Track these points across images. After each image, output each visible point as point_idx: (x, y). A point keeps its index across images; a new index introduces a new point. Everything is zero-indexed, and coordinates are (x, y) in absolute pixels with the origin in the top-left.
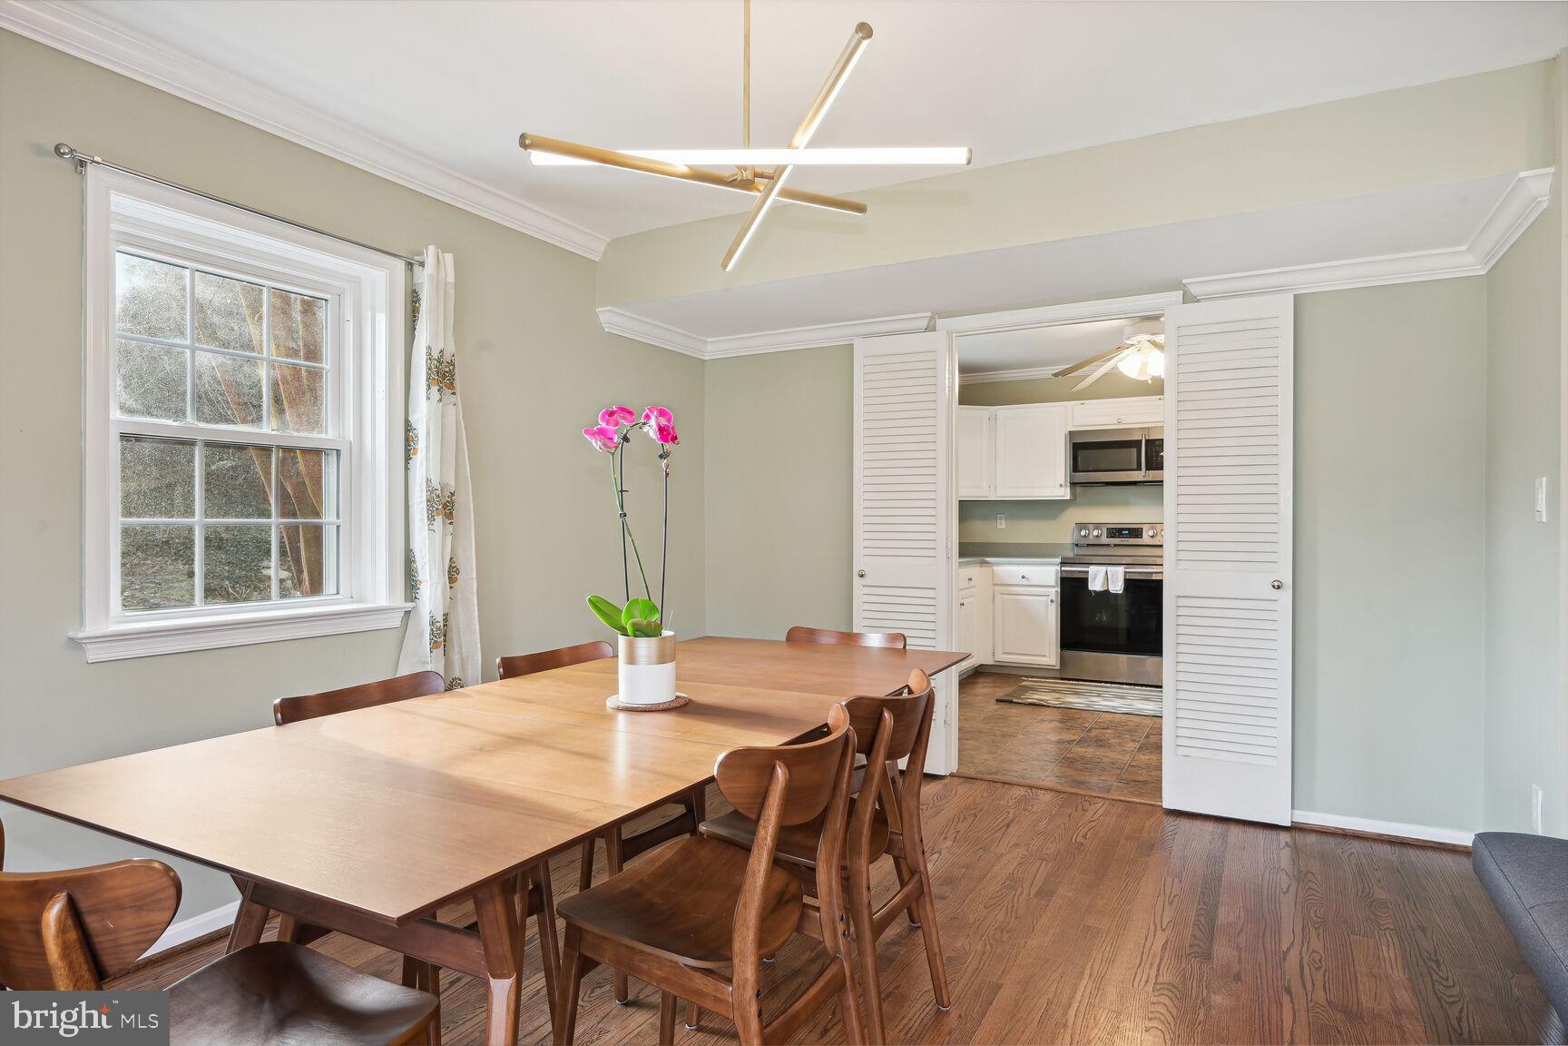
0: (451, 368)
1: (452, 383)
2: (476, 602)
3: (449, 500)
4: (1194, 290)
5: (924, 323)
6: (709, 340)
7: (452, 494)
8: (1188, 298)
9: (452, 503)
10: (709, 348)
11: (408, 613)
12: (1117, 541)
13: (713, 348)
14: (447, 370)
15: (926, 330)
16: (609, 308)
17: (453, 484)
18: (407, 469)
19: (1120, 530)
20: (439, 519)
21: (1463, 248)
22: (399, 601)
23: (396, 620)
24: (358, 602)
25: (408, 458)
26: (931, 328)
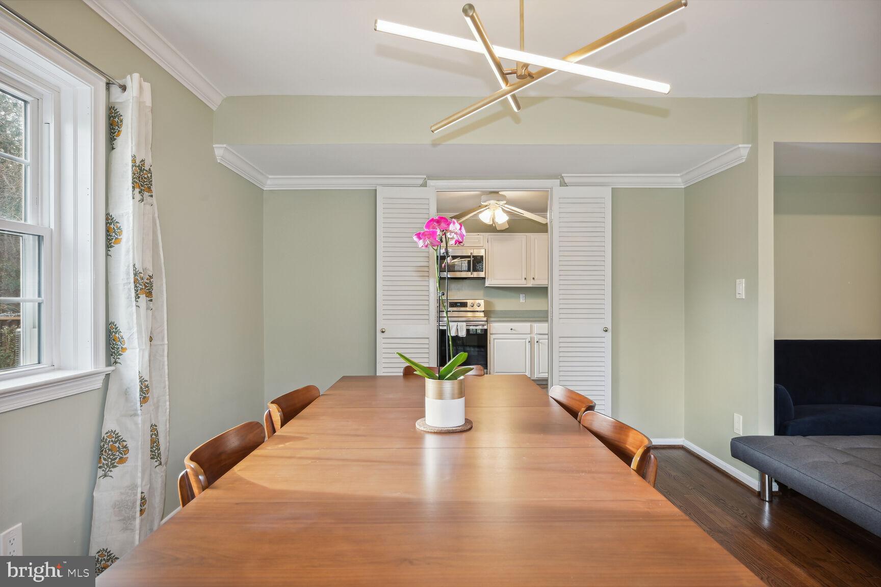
0: (149, 175)
1: (149, 188)
2: (166, 363)
3: (148, 281)
4: (567, 180)
5: (421, 182)
6: (270, 177)
7: (151, 277)
8: (563, 184)
9: (151, 284)
10: (269, 182)
11: (108, 376)
12: (455, 309)
13: (271, 183)
14: (146, 176)
15: (422, 186)
16: (225, 146)
17: (151, 269)
18: (107, 255)
19: (456, 303)
20: (143, 297)
21: (679, 175)
22: (102, 367)
23: (98, 383)
24: (59, 369)
25: (109, 246)
26: (424, 185)
